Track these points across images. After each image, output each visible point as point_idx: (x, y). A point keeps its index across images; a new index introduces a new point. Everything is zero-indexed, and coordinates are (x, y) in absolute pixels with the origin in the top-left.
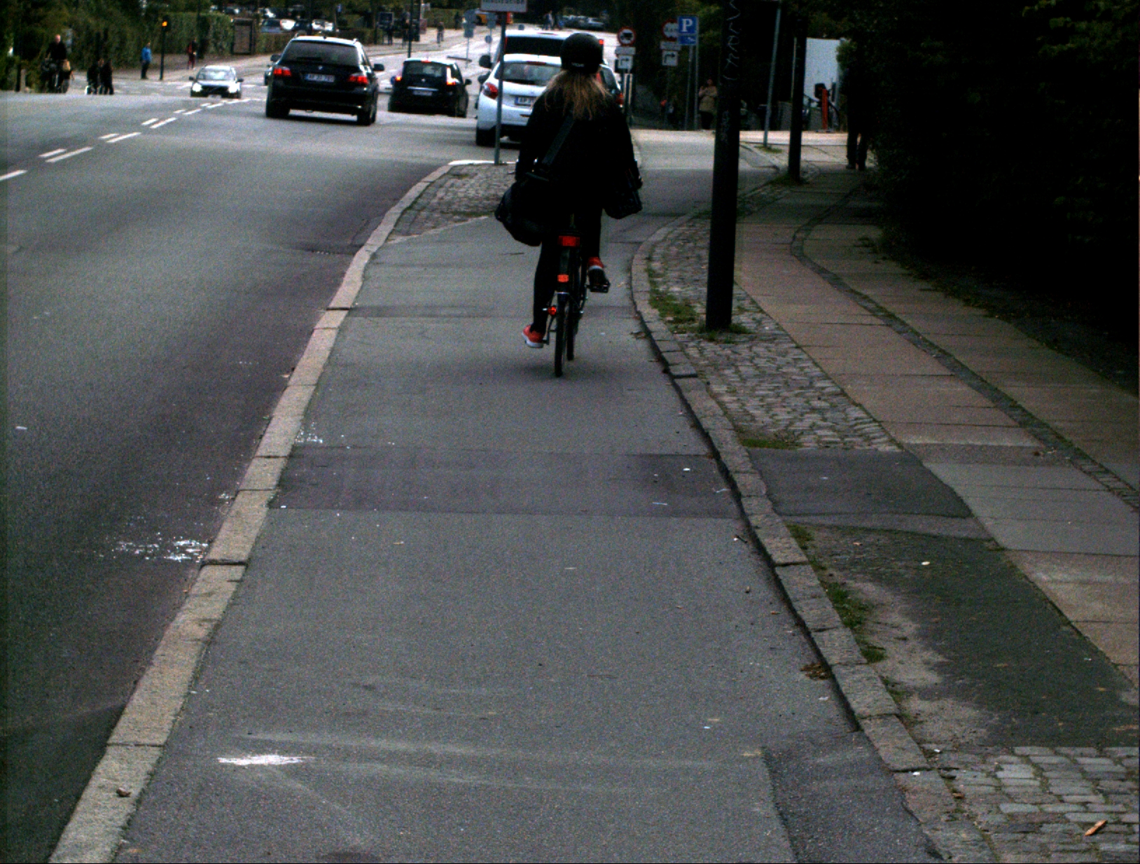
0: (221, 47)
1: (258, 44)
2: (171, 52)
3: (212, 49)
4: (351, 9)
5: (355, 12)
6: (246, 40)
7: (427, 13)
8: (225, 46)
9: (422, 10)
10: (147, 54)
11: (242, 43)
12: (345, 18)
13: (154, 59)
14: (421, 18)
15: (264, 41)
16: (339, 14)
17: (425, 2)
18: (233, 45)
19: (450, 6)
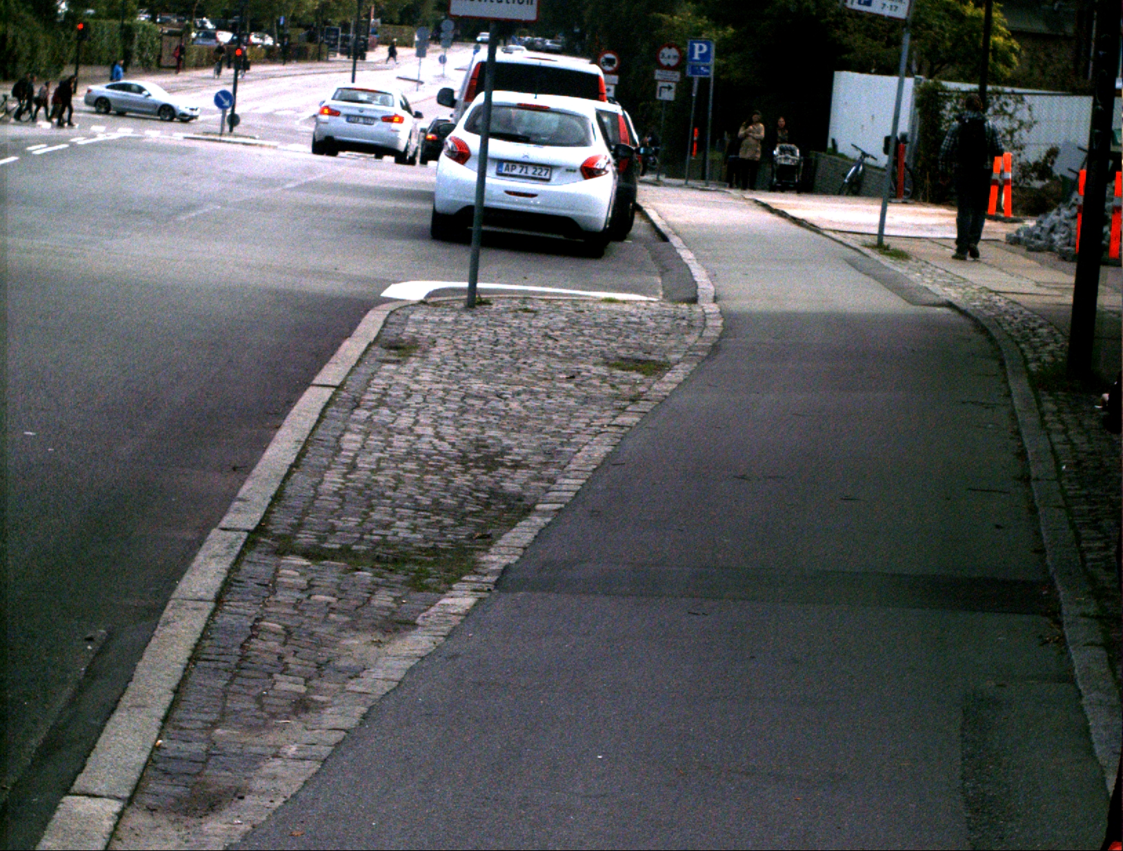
0: (146, 59)
5: (299, 26)
7: (376, 29)
8: (151, 59)
9: (372, 26)
15: (195, 54)
16: (280, 28)
17: (376, 17)
18: (160, 57)
19: (401, 23)
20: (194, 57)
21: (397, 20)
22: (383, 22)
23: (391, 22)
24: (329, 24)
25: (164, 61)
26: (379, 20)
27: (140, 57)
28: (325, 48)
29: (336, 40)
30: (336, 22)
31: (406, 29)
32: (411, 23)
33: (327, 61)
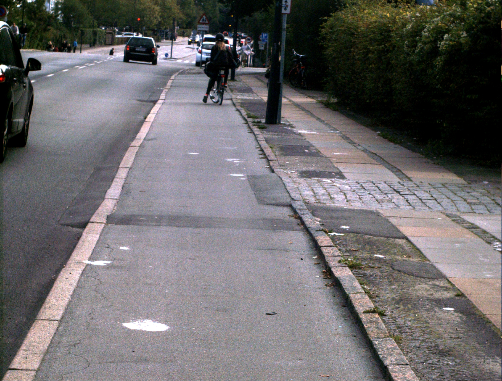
0: (101, 42)
1: (114, 41)
2: (83, 43)
3: (98, 42)
4: (149, 29)
5: (150, 30)
6: (110, 39)
7: (177, 30)
8: (102, 41)
9: (176, 30)
10: (75, 44)
11: (109, 40)
12: (146, 32)
13: (78, 46)
14: (176, 32)
15: (117, 40)
16: (144, 31)
17: (177, 26)
18: (105, 41)
19: (187, 28)
20: (116, 41)
21: (185, 27)
22: (180, 28)
23: (183, 28)
24: (160, 29)
25: (107, 42)
26: (178, 27)
27: (99, 41)
28: (160, 37)
29: (163, 35)
30: (163, 28)
31: (188, 30)
32: (190, 28)
33: (161, 42)
